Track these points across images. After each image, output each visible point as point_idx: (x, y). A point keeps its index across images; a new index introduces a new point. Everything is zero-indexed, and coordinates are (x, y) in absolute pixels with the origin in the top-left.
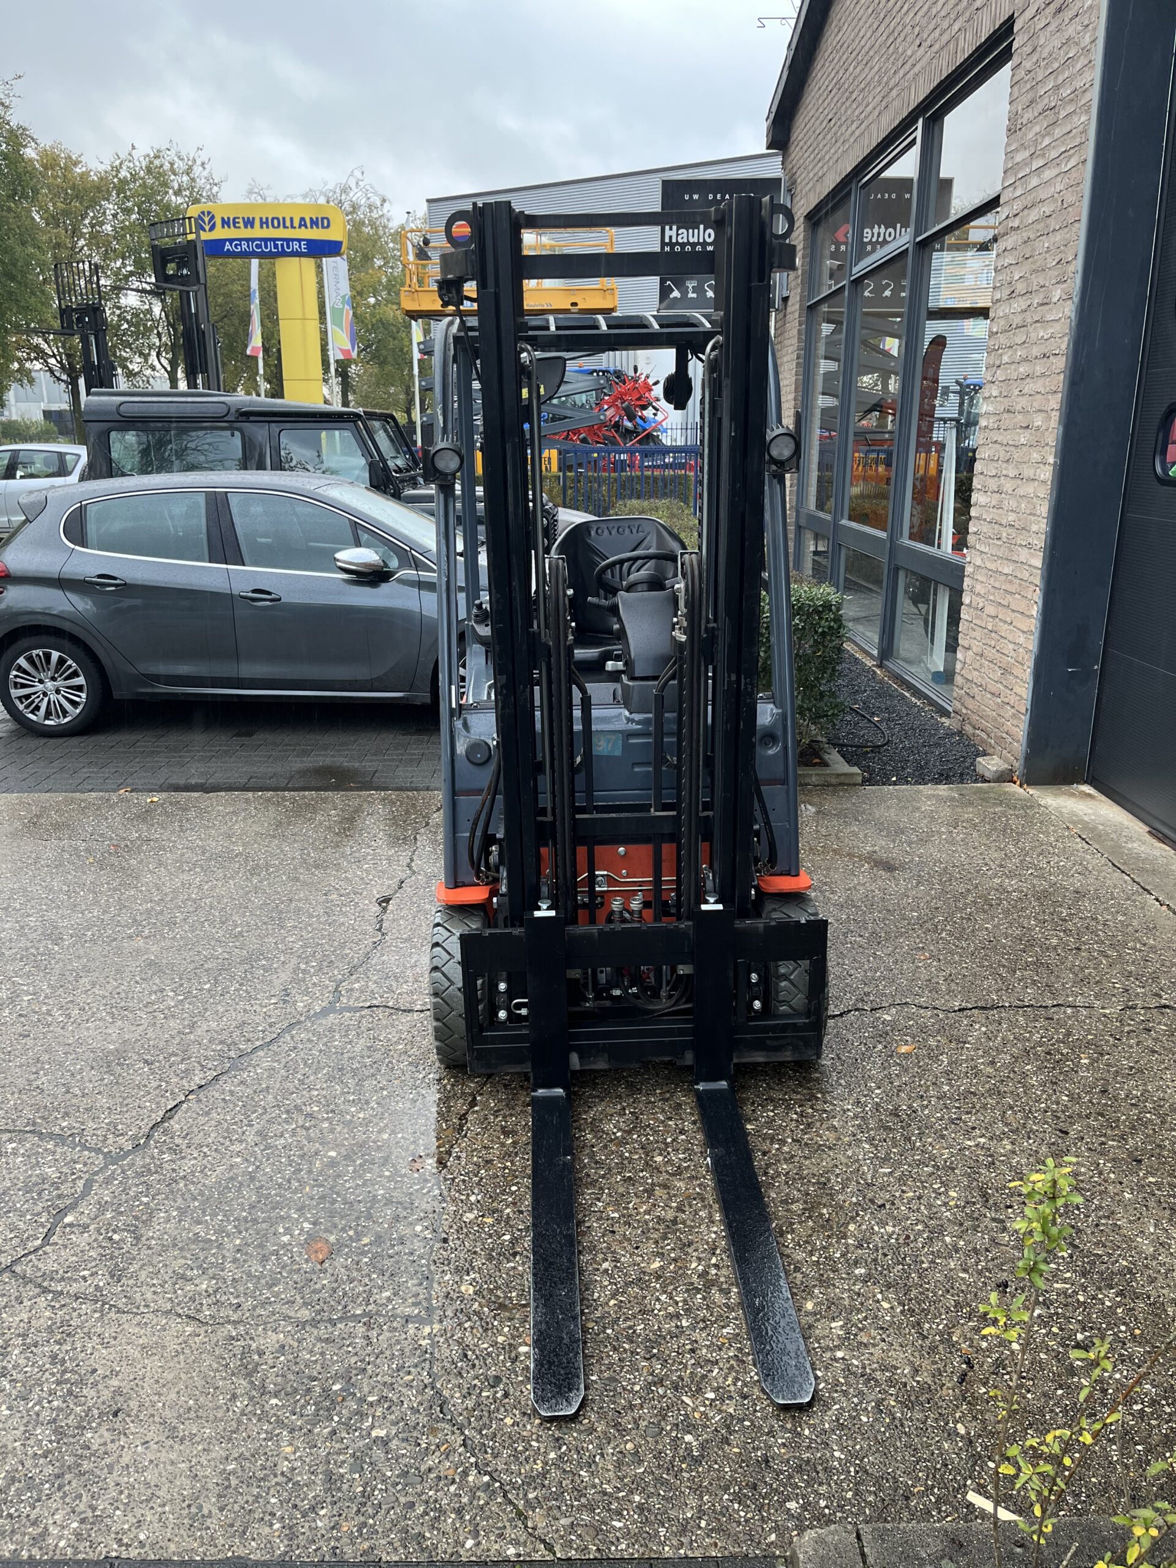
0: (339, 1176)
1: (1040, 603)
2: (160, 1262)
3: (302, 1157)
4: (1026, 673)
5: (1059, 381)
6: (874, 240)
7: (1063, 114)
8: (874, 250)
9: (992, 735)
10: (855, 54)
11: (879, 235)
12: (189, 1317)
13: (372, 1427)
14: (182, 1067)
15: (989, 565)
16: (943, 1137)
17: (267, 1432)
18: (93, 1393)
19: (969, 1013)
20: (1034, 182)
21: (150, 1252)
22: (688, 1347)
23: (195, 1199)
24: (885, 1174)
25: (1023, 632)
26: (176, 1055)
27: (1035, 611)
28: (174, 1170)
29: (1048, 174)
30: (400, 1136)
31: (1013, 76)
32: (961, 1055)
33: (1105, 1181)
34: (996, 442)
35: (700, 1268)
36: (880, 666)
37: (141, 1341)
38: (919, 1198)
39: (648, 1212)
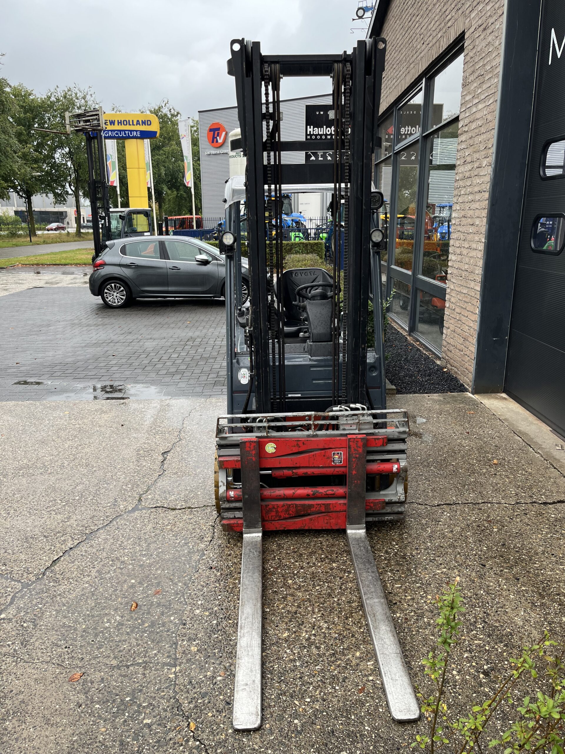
0: (135, 592)
1: (480, 308)
2: (45, 637)
3: (117, 583)
4: (474, 341)
5: (486, 204)
6: (406, 133)
7: (487, 78)
8: (406, 138)
9: (459, 369)
10: (395, 46)
11: (408, 130)
12: (58, 664)
13: (144, 718)
14: (63, 538)
15: (457, 289)
16: (426, 569)
17: (93, 721)
18: (11, 702)
19: (442, 507)
20: (474, 110)
21: (41, 632)
22: (299, 676)
23: (64, 605)
24: (398, 588)
25: (473, 321)
26: (60, 533)
27: (477, 311)
28: (55, 591)
29: (480, 106)
30: (166, 571)
31: (465, 59)
32: (437, 528)
33: (502, 589)
34: (459, 231)
35: (307, 636)
36: (410, 335)
37: (35, 677)
38: (413, 599)
39: (283, 608)
